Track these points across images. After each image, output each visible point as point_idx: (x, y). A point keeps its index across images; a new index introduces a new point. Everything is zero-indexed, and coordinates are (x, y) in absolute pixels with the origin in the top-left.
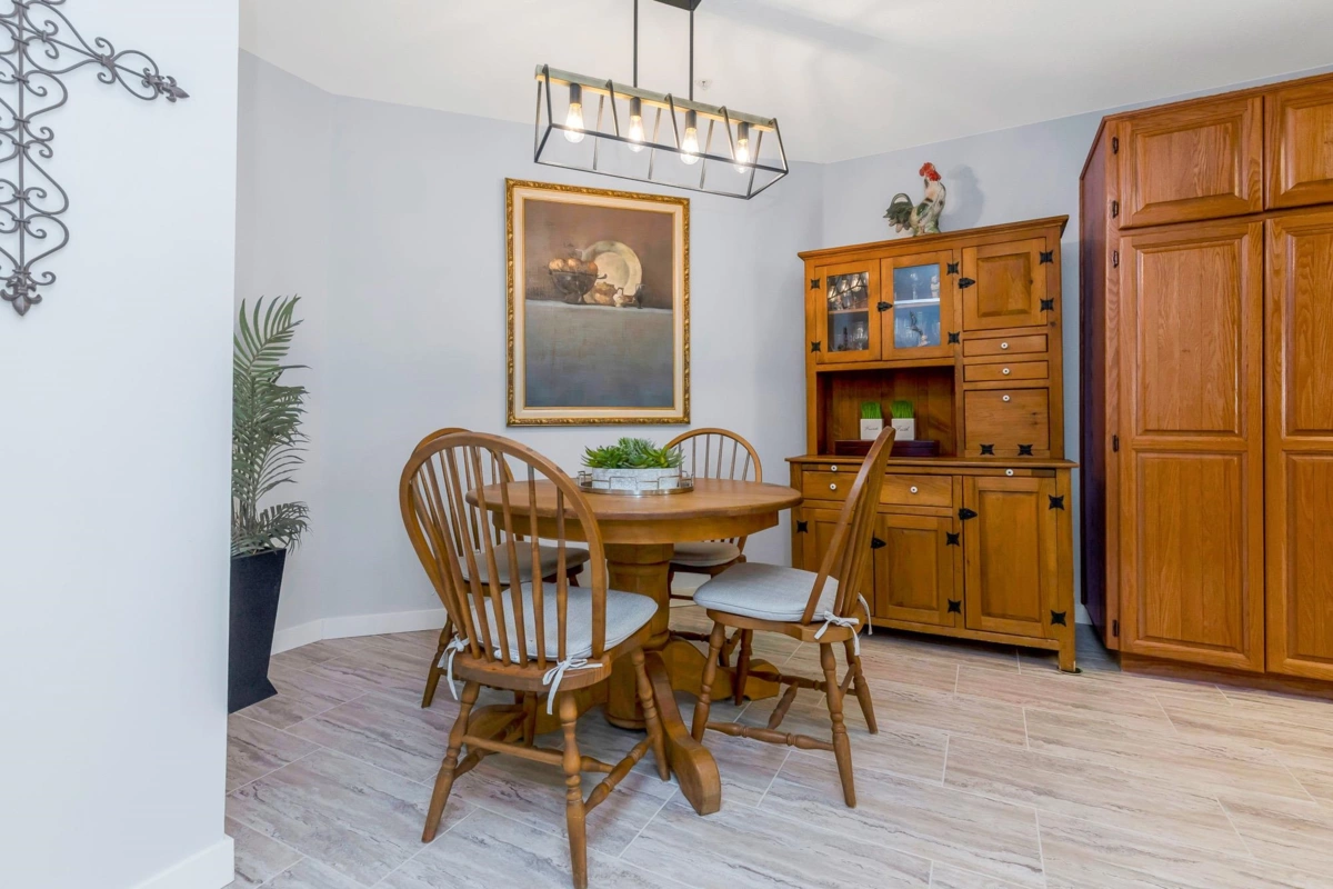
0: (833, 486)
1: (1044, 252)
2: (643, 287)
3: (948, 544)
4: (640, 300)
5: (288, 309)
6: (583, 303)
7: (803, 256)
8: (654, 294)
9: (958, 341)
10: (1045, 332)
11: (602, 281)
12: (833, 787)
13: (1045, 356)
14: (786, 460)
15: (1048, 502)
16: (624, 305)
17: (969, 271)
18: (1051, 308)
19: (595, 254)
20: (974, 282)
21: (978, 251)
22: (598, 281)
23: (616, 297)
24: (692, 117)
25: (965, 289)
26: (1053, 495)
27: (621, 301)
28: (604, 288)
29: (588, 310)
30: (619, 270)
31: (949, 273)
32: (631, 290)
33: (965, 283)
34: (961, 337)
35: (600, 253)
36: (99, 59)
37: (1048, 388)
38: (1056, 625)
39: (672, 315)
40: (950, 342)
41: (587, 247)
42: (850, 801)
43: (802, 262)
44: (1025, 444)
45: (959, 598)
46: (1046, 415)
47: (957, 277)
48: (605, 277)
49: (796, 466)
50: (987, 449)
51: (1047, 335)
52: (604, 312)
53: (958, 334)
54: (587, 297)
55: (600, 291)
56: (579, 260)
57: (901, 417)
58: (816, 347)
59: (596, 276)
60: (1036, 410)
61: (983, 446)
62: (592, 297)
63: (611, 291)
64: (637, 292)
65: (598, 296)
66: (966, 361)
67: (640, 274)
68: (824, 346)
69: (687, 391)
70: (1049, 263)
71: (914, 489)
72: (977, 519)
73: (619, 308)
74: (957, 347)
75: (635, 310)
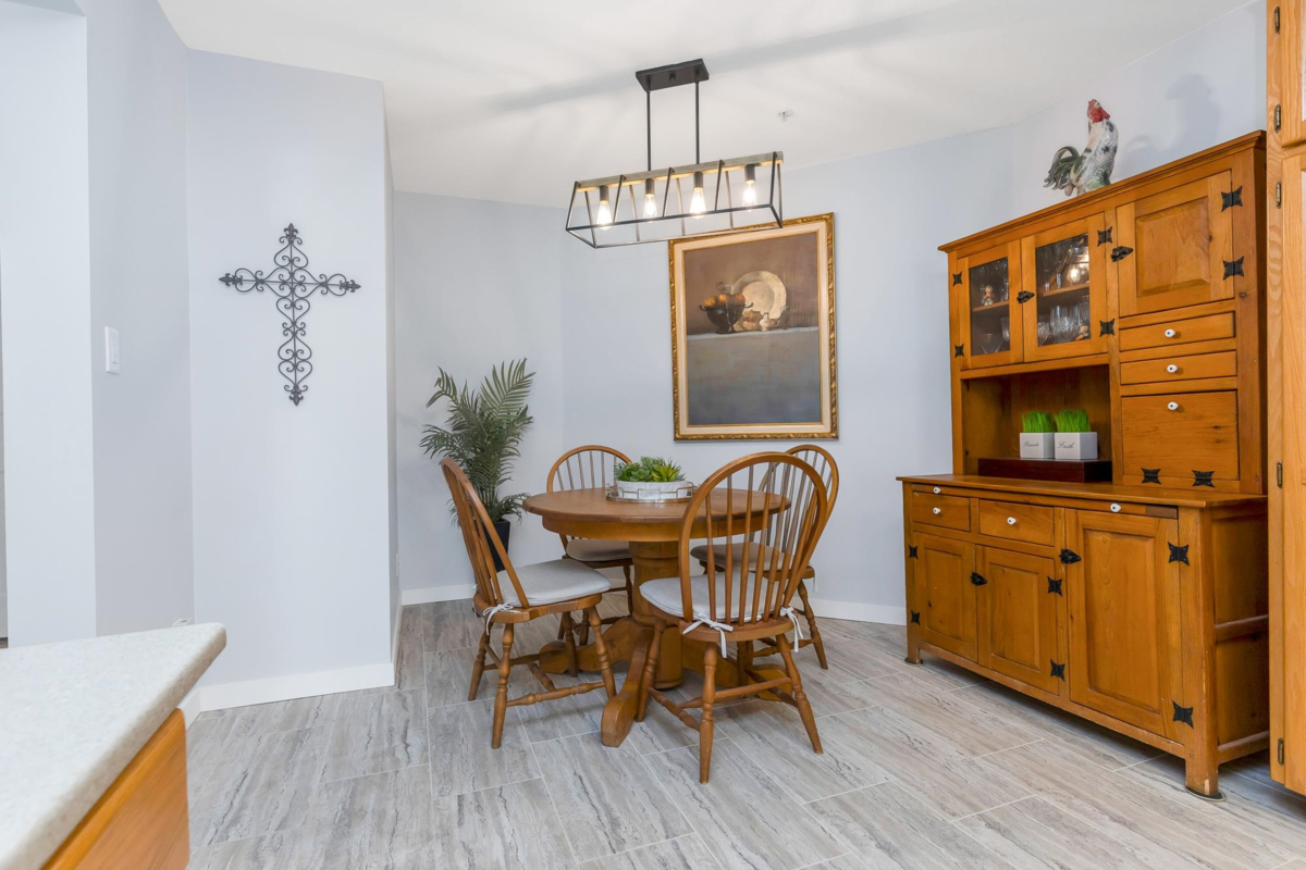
0: (937, 510)
1: (1228, 191)
2: (788, 309)
3: (1050, 591)
4: (785, 322)
5: (522, 367)
6: (733, 332)
7: (946, 248)
8: (800, 314)
9: (1112, 332)
10: (1232, 308)
11: (749, 310)
12: (692, 760)
13: (1231, 344)
14: (898, 479)
15: (1168, 553)
16: (770, 329)
17: (1124, 235)
18: (1241, 273)
19: (743, 285)
20: (1131, 250)
21: (1136, 208)
22: (745, 310)
23: (762, 323)
24: (698, 179)
25: (1120, 261)
26: (1175, 543)
27: (767, 325)
28: (751, 316)
29: (737, 338)
30: (766, 297)
31: (1100, 243)
32: (776, 314)
33: (1120, 254)
34: (1116, 327)
35: (746, 284)
36: (322, 284)
37: (1236, 390)
38: (1178, 722)
39: (818, 332)
40: (1102, 333)
41: (735, 281)
42: (704, 776)
43: (944, 255)
44: (1204, 469)
45: (1062, 660)
46: (1234, 429)
47: (1110, 247)
48: (752, 305)
49: (907, 486)
50: (1151, 476)
51: (1234, 312)
52: (754, 337)
53: (1112, 323)
54: (736, 326)
55: (747, 319)
56: (728, 295)
57: (1065, 431)
58: (959, 351)
59: (744, 306)
60: (1218, 422)
61: (1146, 471)
62: (741, 325)
63: (757, 317)
64: (782, 315)
65: (746, 323)
66: (1124, 357)
67: (784, 297)
68: (967, 350)
69: (834, 404)
70: (1236, 207)
71: (1012, 521)
72: (1081, 564)
73: (765, 332)
74: (1112, 339)
75: (781, 331)
